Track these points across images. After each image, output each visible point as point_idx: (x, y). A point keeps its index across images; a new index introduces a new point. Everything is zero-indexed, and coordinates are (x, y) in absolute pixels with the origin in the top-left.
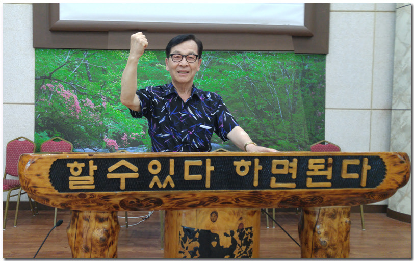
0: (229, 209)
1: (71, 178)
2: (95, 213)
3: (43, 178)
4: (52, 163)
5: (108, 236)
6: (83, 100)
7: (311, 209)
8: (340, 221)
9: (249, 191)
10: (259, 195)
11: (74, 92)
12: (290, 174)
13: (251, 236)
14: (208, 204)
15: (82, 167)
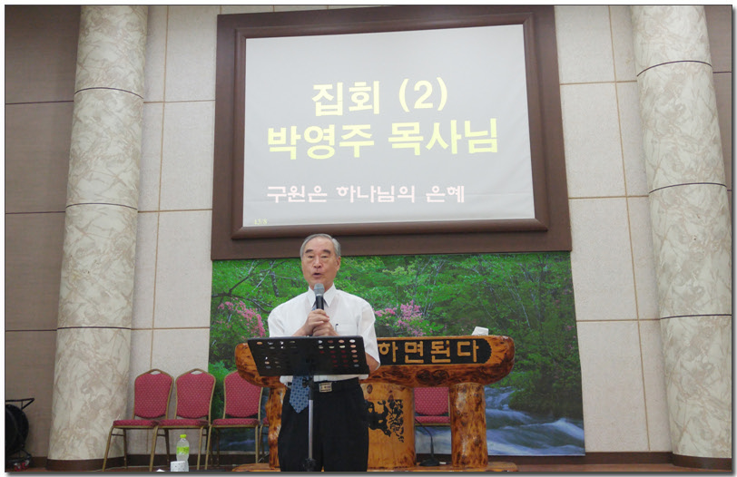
0: (380, 383)
9: (390, 366)
10: (398, 369)
11: (258, 310)
12: (419, 353)
13: (402, 407)
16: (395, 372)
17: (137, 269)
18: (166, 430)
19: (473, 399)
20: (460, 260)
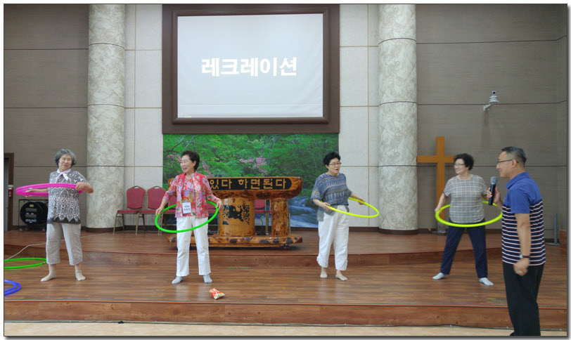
0: (239, 198)
8: (281, 203)
9: (244, 190)
10: (248, 192)
12: (258, 184)
13: (249, 209)
14: (231, 196)
16: (246, 193)
17: (125, 138)
18: (143, 215)
19: (282, 206)
20: (285, 137)
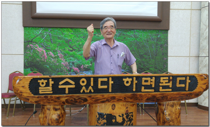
0: (121, 103)
1: (40, 88)
2: (53, 106)
3: (25, 88)
4: (30, 80)
5: (60, 118)
6: (48, 53)
7: (162, 103)
8: (176, 108)
9: (131, 93)
10: (136, 96)
11: (44, 48)
12: (151, 85)
13: (132, 117)
14: (111, 101)
15: (46, 82)
